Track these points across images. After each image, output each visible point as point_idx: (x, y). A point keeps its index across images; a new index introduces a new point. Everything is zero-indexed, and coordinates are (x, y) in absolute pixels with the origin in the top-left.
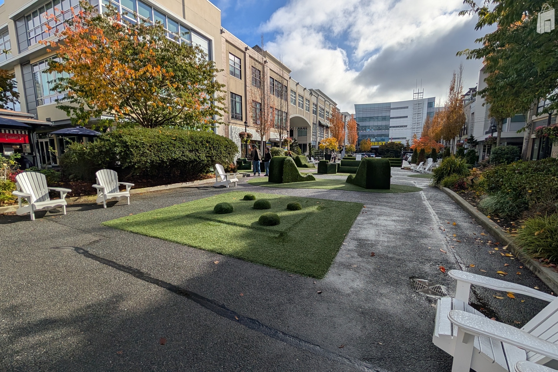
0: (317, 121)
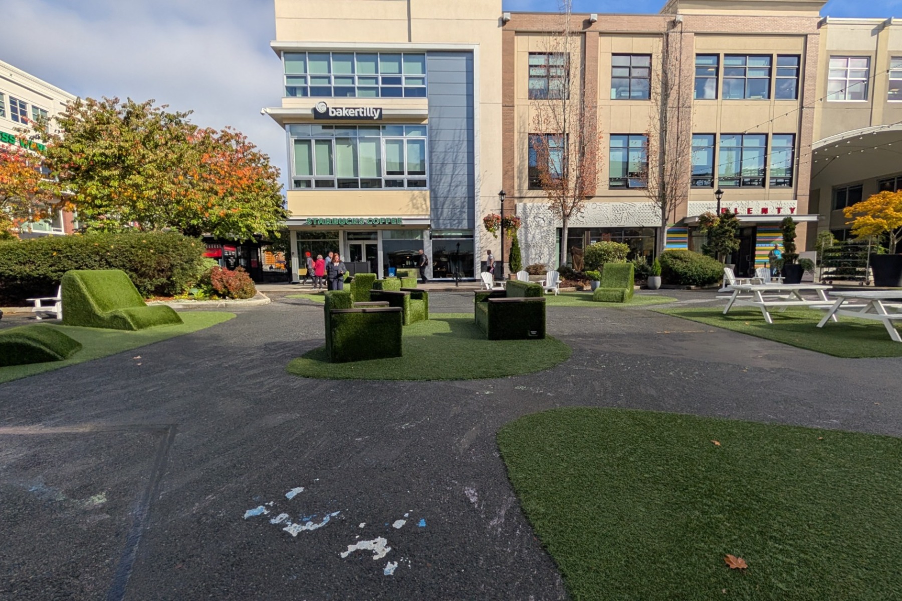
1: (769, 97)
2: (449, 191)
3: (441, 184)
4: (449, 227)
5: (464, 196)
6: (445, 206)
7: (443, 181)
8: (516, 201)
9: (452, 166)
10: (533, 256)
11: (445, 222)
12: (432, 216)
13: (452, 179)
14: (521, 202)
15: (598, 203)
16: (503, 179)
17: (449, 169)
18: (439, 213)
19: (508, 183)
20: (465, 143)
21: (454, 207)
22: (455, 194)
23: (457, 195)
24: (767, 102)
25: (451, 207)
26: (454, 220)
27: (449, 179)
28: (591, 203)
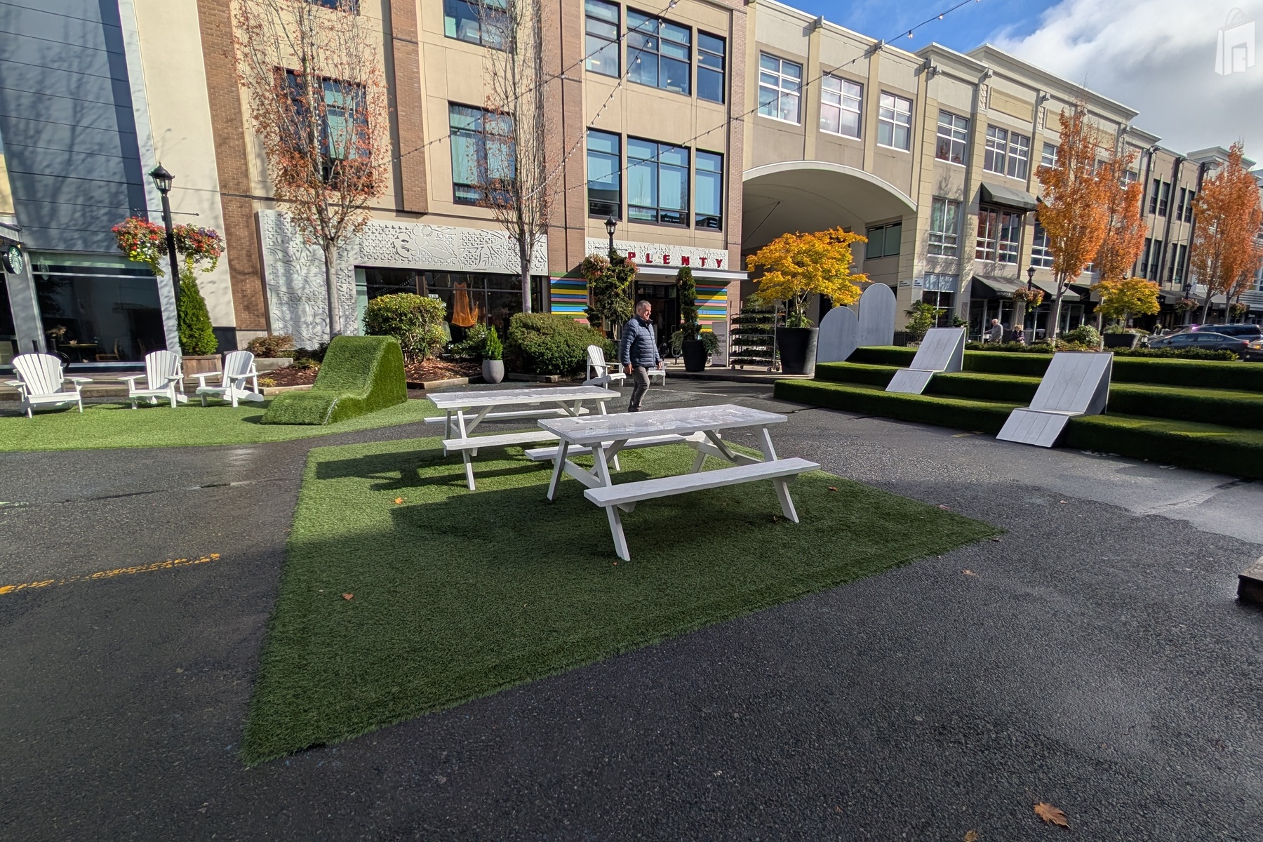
0: (966, 191)
1: (690, 93)
2: (69, 162)
3: (41, 144)
4: (79, 246)
5: (117, 178)
6: (62, 198)
7: (45, 136)
8: (258, 206)
9: (69, 103)
10: (310, 319)
11: (67, 235)
12: (24, 218)
13: (73, 137)
14: (270, 208)
15: (434, 227)
16: (218, 154)
17: (61, 110)
18: (46, 210)
19: (232, 164)
20: (103, 57)
21: (90, 203)
22: (90, 171)
23: (95, 175)
24: (688, 99)
25: (80, 200)
26: (95, 233)
27: (65, 134)
28: (421, 226)
